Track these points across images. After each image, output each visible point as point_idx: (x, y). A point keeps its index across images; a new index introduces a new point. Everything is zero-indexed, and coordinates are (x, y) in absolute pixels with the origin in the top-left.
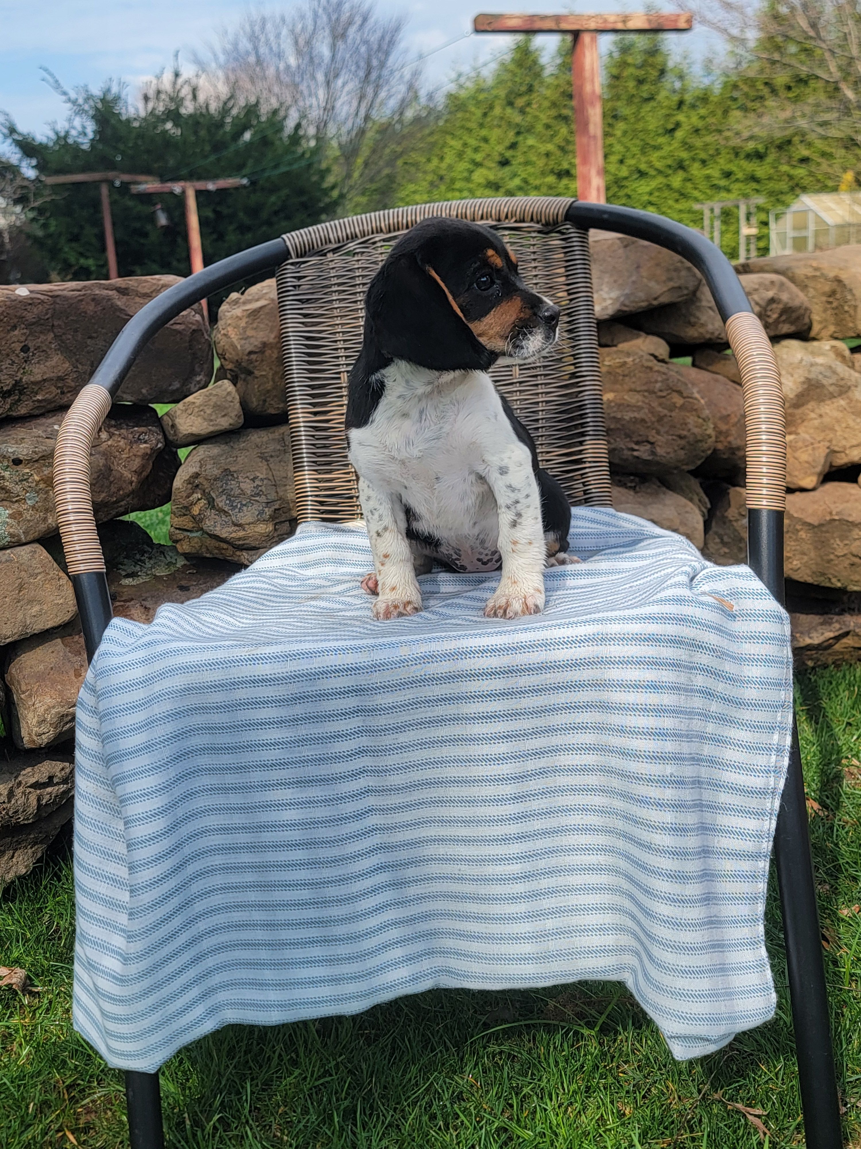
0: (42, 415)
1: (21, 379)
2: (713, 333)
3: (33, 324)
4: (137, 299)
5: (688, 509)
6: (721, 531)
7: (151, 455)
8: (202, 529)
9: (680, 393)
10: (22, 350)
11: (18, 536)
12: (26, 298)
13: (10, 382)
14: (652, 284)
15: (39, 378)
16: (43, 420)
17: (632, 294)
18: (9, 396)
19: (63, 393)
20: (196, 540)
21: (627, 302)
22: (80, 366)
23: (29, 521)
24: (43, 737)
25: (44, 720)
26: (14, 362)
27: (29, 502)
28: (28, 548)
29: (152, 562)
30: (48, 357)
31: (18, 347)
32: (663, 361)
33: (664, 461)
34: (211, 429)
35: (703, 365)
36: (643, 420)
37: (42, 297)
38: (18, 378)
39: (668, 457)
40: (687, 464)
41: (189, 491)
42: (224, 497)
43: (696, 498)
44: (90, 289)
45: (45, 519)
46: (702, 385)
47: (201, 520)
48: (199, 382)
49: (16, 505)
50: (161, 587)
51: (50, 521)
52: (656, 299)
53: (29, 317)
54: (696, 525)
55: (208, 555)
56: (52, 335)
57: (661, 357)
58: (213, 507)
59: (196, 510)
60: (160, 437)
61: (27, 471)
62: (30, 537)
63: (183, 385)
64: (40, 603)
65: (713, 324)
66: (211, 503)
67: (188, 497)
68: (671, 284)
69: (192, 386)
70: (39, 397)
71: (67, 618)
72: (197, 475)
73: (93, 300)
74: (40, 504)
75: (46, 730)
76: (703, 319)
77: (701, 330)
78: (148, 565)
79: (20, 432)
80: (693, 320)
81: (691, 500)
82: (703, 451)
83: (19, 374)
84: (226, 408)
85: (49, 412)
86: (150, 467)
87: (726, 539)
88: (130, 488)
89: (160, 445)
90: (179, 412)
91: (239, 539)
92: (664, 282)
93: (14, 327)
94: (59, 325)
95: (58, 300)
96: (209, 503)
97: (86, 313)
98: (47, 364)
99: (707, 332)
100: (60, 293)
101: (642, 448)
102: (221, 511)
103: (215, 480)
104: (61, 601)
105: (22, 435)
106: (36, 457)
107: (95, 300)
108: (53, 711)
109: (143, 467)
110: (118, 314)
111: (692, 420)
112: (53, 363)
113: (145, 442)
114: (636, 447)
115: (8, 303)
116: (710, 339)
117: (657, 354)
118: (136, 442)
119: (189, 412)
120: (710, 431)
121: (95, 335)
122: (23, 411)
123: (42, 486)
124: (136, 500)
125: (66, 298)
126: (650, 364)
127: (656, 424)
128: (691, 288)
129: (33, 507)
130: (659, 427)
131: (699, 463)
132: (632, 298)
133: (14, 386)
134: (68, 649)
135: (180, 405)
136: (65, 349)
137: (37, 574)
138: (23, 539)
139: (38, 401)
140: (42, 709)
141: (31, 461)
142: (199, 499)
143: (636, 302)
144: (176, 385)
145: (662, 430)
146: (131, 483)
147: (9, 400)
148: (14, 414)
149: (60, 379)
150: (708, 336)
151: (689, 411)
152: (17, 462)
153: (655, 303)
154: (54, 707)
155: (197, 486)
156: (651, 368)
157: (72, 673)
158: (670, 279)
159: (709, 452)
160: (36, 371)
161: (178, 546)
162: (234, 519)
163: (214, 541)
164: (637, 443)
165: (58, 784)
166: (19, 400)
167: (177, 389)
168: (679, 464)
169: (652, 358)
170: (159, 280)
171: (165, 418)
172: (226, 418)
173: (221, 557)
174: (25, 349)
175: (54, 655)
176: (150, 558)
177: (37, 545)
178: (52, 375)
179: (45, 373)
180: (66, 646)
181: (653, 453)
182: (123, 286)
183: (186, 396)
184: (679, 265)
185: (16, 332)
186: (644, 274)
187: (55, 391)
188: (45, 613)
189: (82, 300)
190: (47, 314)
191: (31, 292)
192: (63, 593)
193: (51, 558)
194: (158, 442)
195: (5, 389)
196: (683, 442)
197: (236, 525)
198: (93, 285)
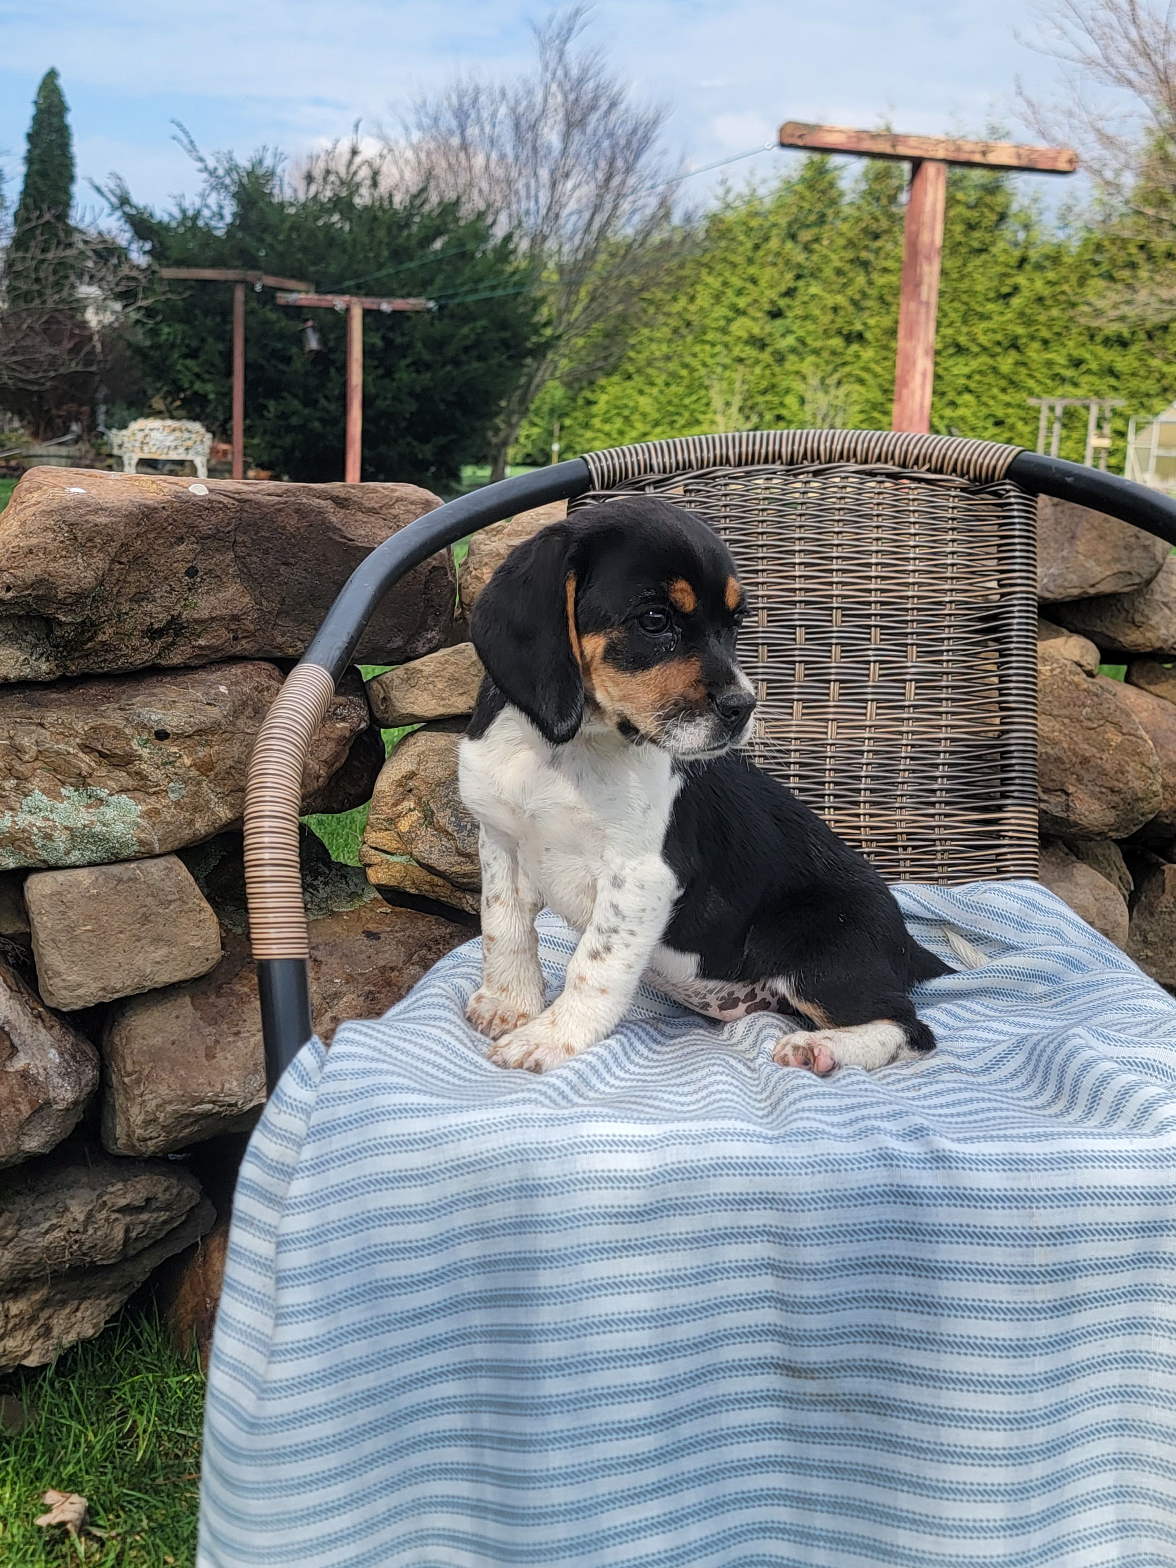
0: (202, 667)
1: (180, 614)
2: (1166, 641)
3: (209, 537)
4: (360, 516)
5: (1109, 894)
6: (1145, 926)
7: (349, 739)
8: (411, 854)
9: (1117, 726)
10: (187, 573)
11: (151, 844)
12: (203, 499)
13: (165, 617)
14: (1090, 564)
15: (205, 614)
16: (202, 675)
17: (1060, 575)
18: (160, 638)
19: (235, 638)
20: (398, 867)
21: (1052, 587)
22: (265, 603)
23: (168, 823)
24: (149, 1143)
25: (155, 1120)
26: (173, 589)
27: (171, 795)
28: (162, 862)
29: (328, 889)
30: (222, 585)
31: (182, 568)
32: (1090, 674)
33: (1084, 822)
34: (441, 711)
35: (1141, 682)
36: (1058, 759)
37: (226, 500)
38: (175, 613)
39: (1091, 817)
40: (1117, 830)
41: (396, 796)
42: (449, 811)
43: (1116, 875)
44: (294, 495)
45: (191, 823)
46: (1144, 714)
47: (411, 841)
48: (430, 641)
49: (154, 798)
50: (338, 929)
51: (197, 826)
52: (1093, 586)
53: (205, 527)
54: (1120, 919)
55: (412, 891)
56: (231, 555)
57: (1089, 668)
58: (431, 823)
59: (404, 825)
60: (364, 713)
61: (175, 750)
62: (169, 847)
63: (406, 643)
64: (169, 943)
65: (1167, 628)
66: (429, 818)
67: (395, 805)
68: (1118, 567)
69: (420, 644)
70: (202, 642)
71: (203, 969)
72: (412, 775)
73: (297, 511)
74: (187, 800)
75: (154, 1134)
76: (1155, 620)
77: (1148, 635)
78: (322, 894)
79: (168, 691)
80: (1138, 618)
81: (1109, 877)
82: (1143, 815)
83: (178, 607)
84: (466, 683)
85: (212, 663)
86: (345, 756)
87: (1151, 937)
88: (316, 785)
89: (363, 725)
90: (397, 682)
91: (465, 875)
92: (1108, 563)
93: (181, 540)
94: (244, 542)
95: (247, 507)
96: (425, 817)
97: (284, 528)
98: (220, 595)
99: (1158, 638)
100: (251, 496)
101: (1053, 799)
102: (442, 831)
103: (438, 785)
104: (199, 944)
105: (172, 696)
106: (190, 731)
107: (301, 511)
108: (169, 1108)
109: (337, 755)
110: (330, 534)
111: (1132, 768)
112: (228, 595)
113: (343, 719)
114: (1045, 797)
115: (176, 505)
116: (1161, 648)
117: (1083, 663)
118: (330, 717)
119: (412, 682)
120: (1157, 787)
121: (292, 561)
122: (176, 658)
123: (194, 773)
124: (319, 800)
125: (259, 505)
126: (1076, 679)
127: (1078, 767)
128: (1146, 576)
129: (177, 804)
130: (1082, 772)
131: (1135, 829)
132: (1059, 581)
133: (169, 623)
134: (199, 1014)
135: (400, 671)
136: (248, 577)
137: (170, 902)
138: (157, 849)
139: (200, 647)
140: (154, 1103)
141: (182, 736)
142: (410, 810)
143: (1065, 588)
144: (398, 642)
145: (1087, 777)
146: (319, 777)
147: (159, 643)
148: (163, 662)
149: (235, 618)
150: (1158, 645)
151: (1128, 755)
152: (162, 735)
153: (1092, 591)
154: (170, 1102)
155: (410, 791)
156: (1077, 685)
157: (201, 1052)
158: (1118, 560)
159: (1151, 816)
160: (202, 604)
161: (370, 872)
162: (459, 845)
163: (425, 872)
164: (1046, 791)
165: (158, 1209)
166: (173, 644)
167: (399, 648)
168: (1106, 829)
169: (1079, 669)
170: (393, 491)
171: (375, 685)
172: (464, 698)
173: (432, 896)
174: (192, 572)
175: (179, 1021)
176: (326, 884)
177: (174, 859)
178: (225, 611)
179: (214, 608)
180: (196, 1009)
181: (1068, 808)
182: (342, 495)
183: (409, 659)
184: (1133, 540)
185: (182, 547)
186: (1081, 549)
187: (226, 635)
188: (174, 959)
189: (280, 510)
190: (229, 524)
191: (211, 491)
192: (203, 933)
193: (192, 880)
194: (362, 719)
195: (156, 626)
196: (1116, 798)
197: (460, 854)
198: (299, 489)
